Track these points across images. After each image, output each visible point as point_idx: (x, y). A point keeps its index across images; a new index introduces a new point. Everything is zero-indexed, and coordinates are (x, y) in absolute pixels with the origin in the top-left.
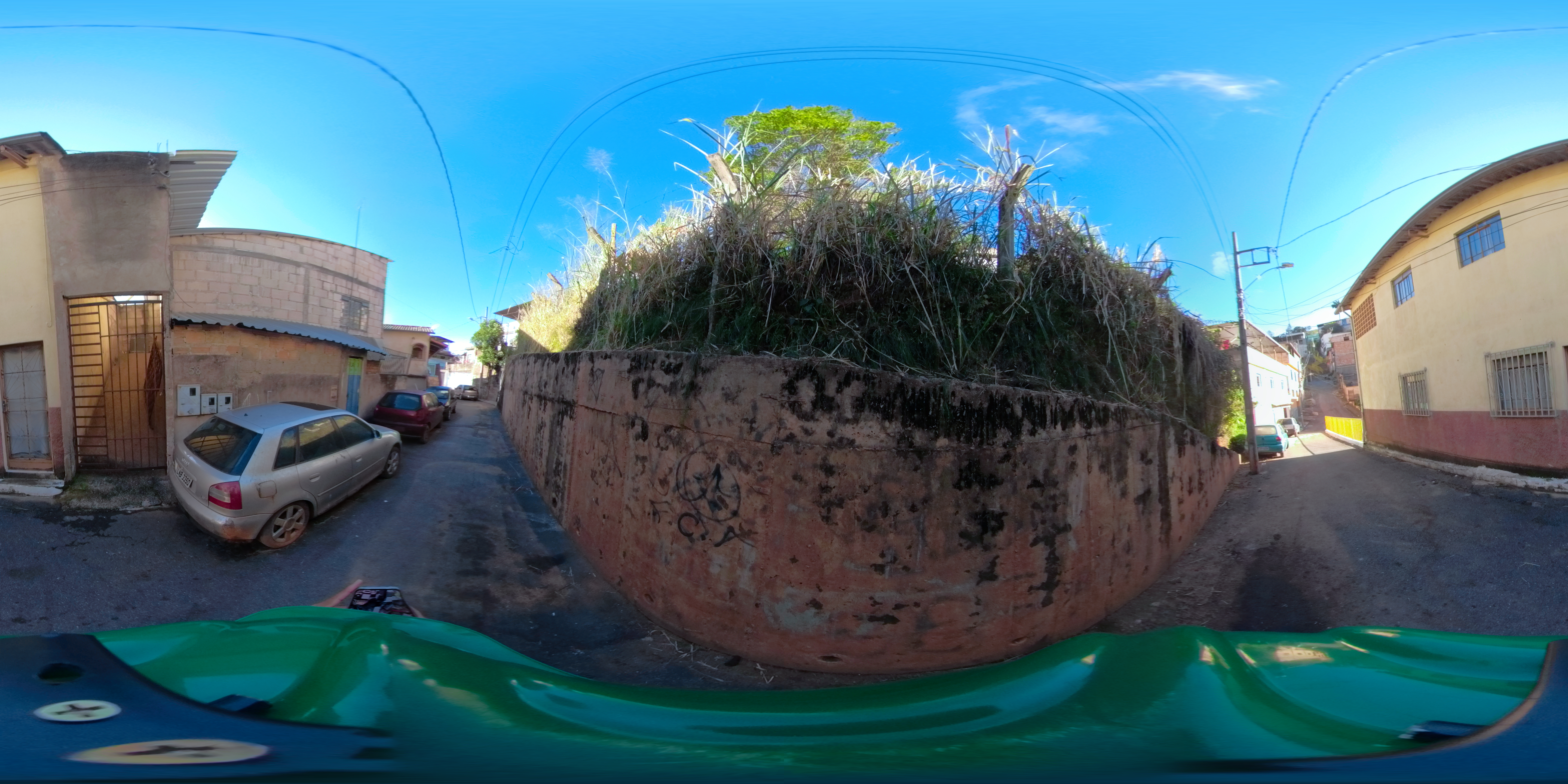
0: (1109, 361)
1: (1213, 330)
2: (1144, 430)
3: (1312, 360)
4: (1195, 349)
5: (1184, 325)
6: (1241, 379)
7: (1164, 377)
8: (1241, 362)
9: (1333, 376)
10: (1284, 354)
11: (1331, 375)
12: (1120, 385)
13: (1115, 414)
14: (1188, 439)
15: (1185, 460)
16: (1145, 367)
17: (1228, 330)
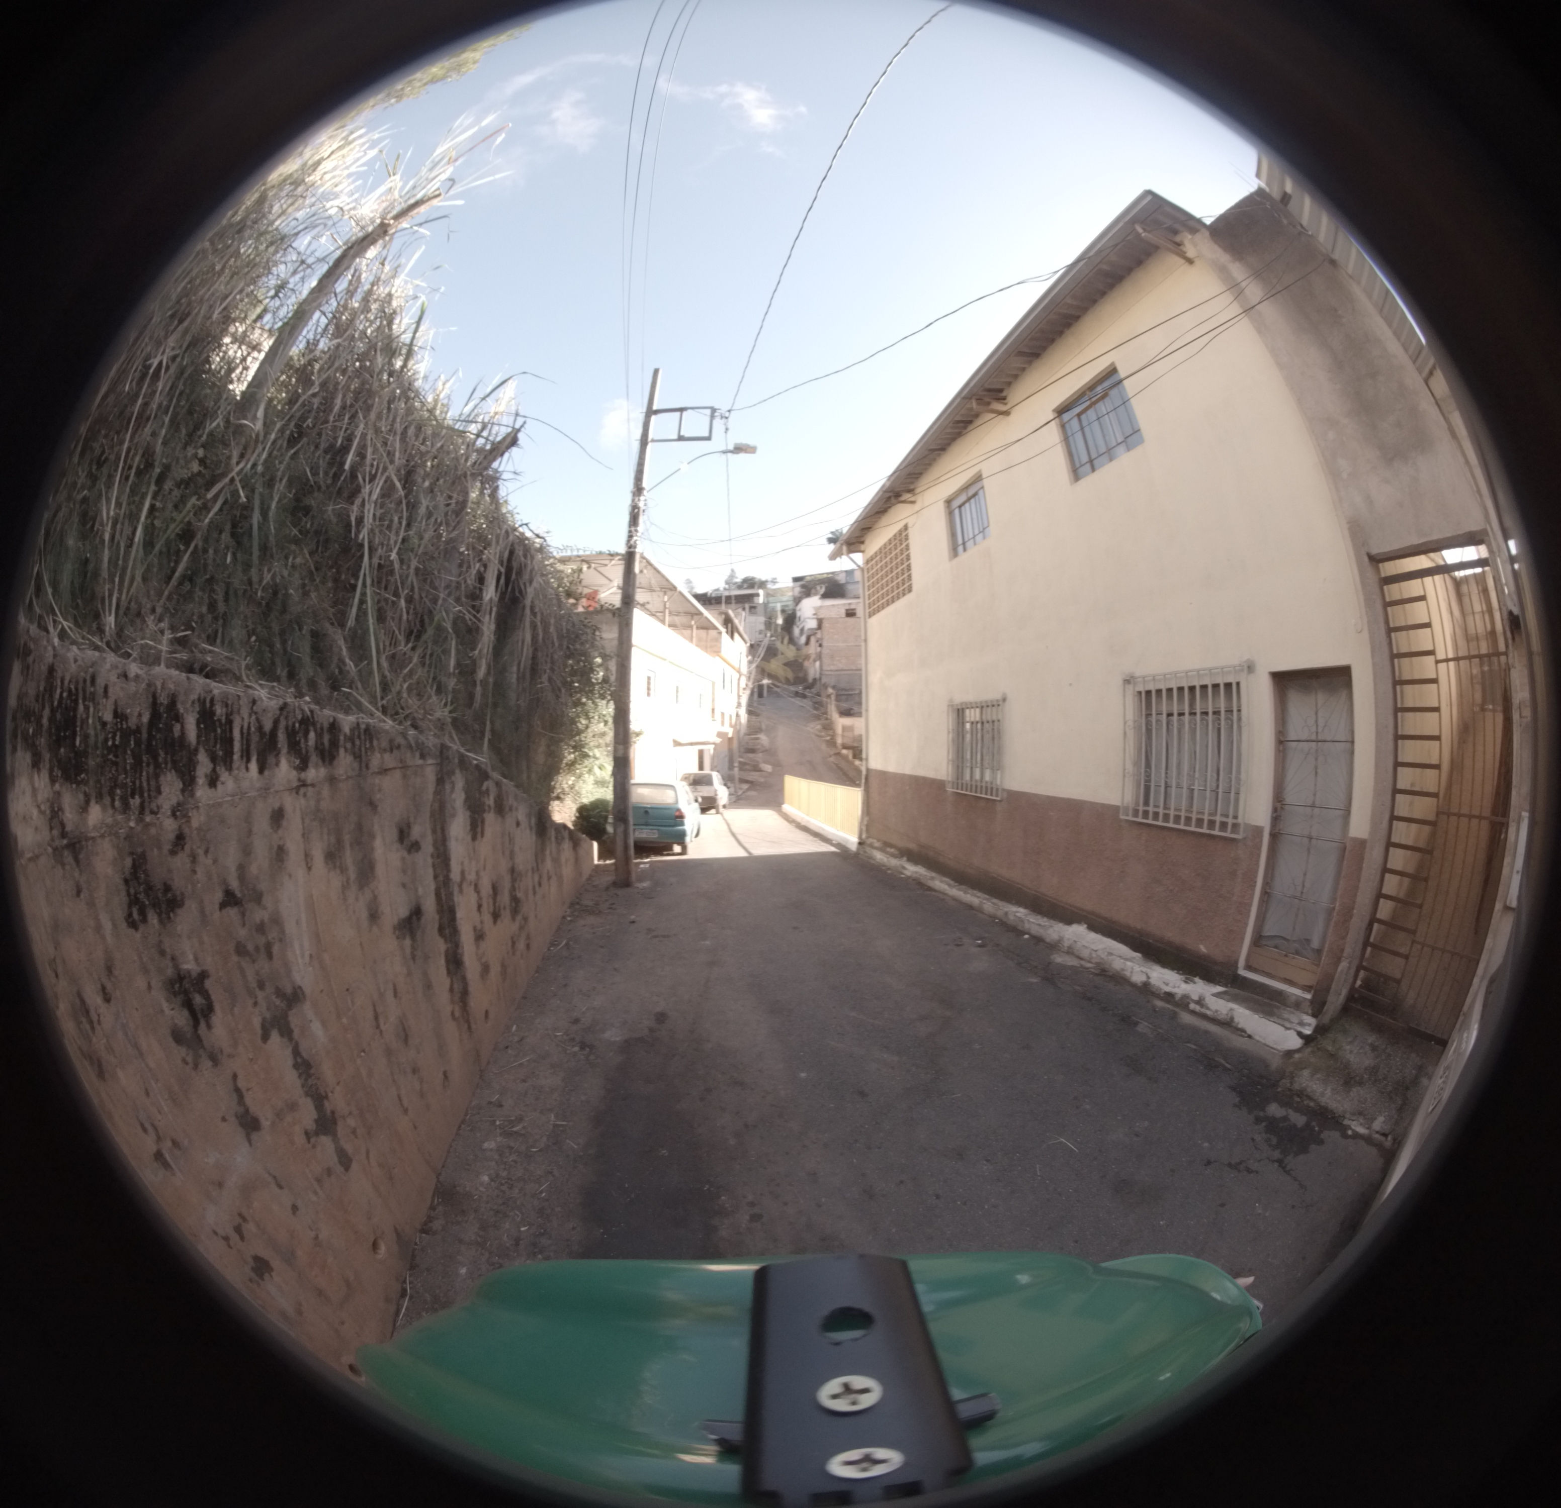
0: (351, 622)
1: (568, 569)
2: (405, 777)
3: (771, 652)
4: (524, 607)
5: (512, 553)
6: (613, 678)
7: (452, 662)
8: (615, 643)
9: (814, 690)
10: (713, 633)
11: (810, 687)
12: (365, 676)
13: (351, 739)
14: (490, 801)
15: (485, 846)
16: (418, 637)
17: (602, 569)
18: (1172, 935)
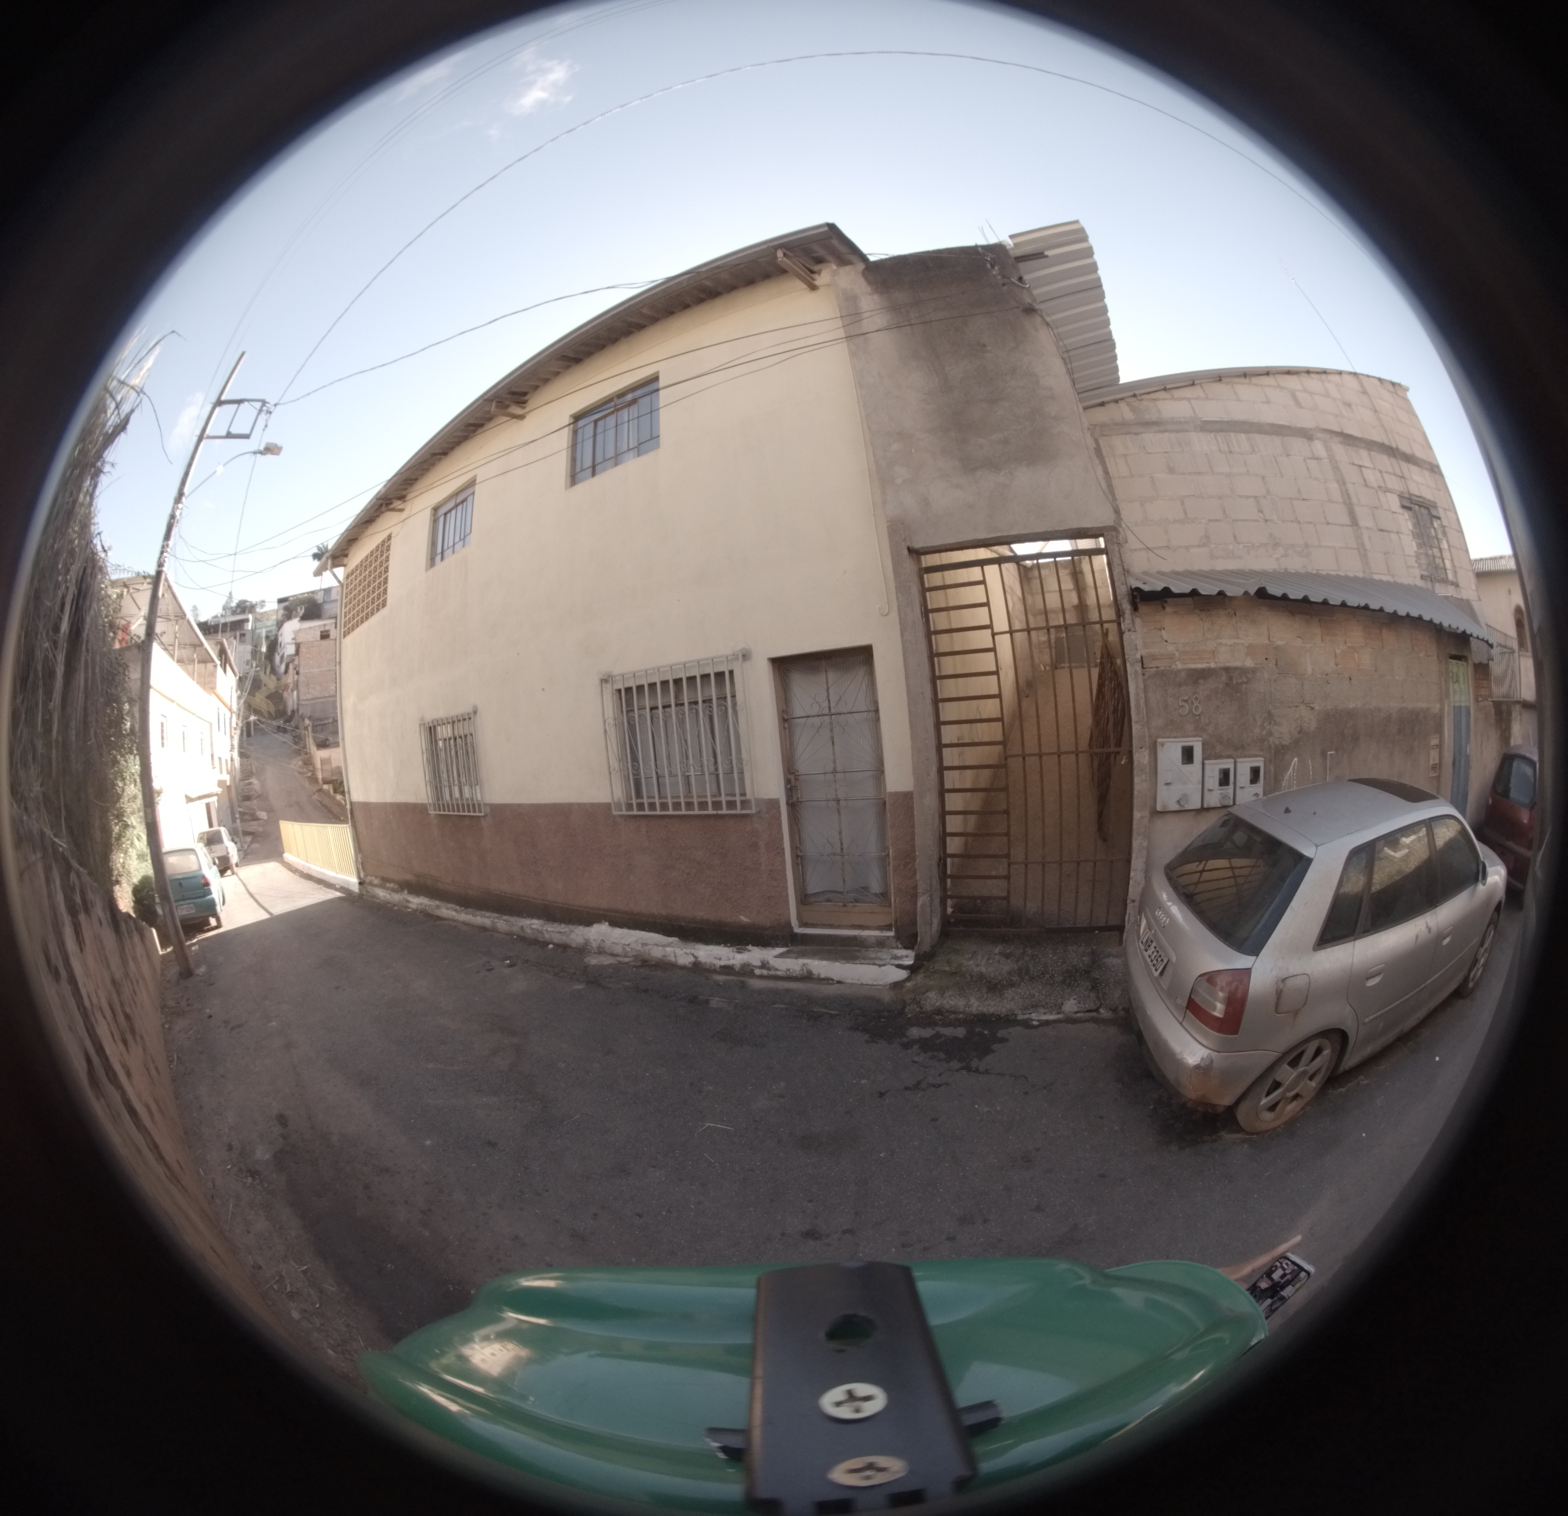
3: (257, 684)
9: (293, 723)
11: (290, 719)
14: (78, 898)
15: (89, 957)
17: (135, 595)
18: (702, 913)
